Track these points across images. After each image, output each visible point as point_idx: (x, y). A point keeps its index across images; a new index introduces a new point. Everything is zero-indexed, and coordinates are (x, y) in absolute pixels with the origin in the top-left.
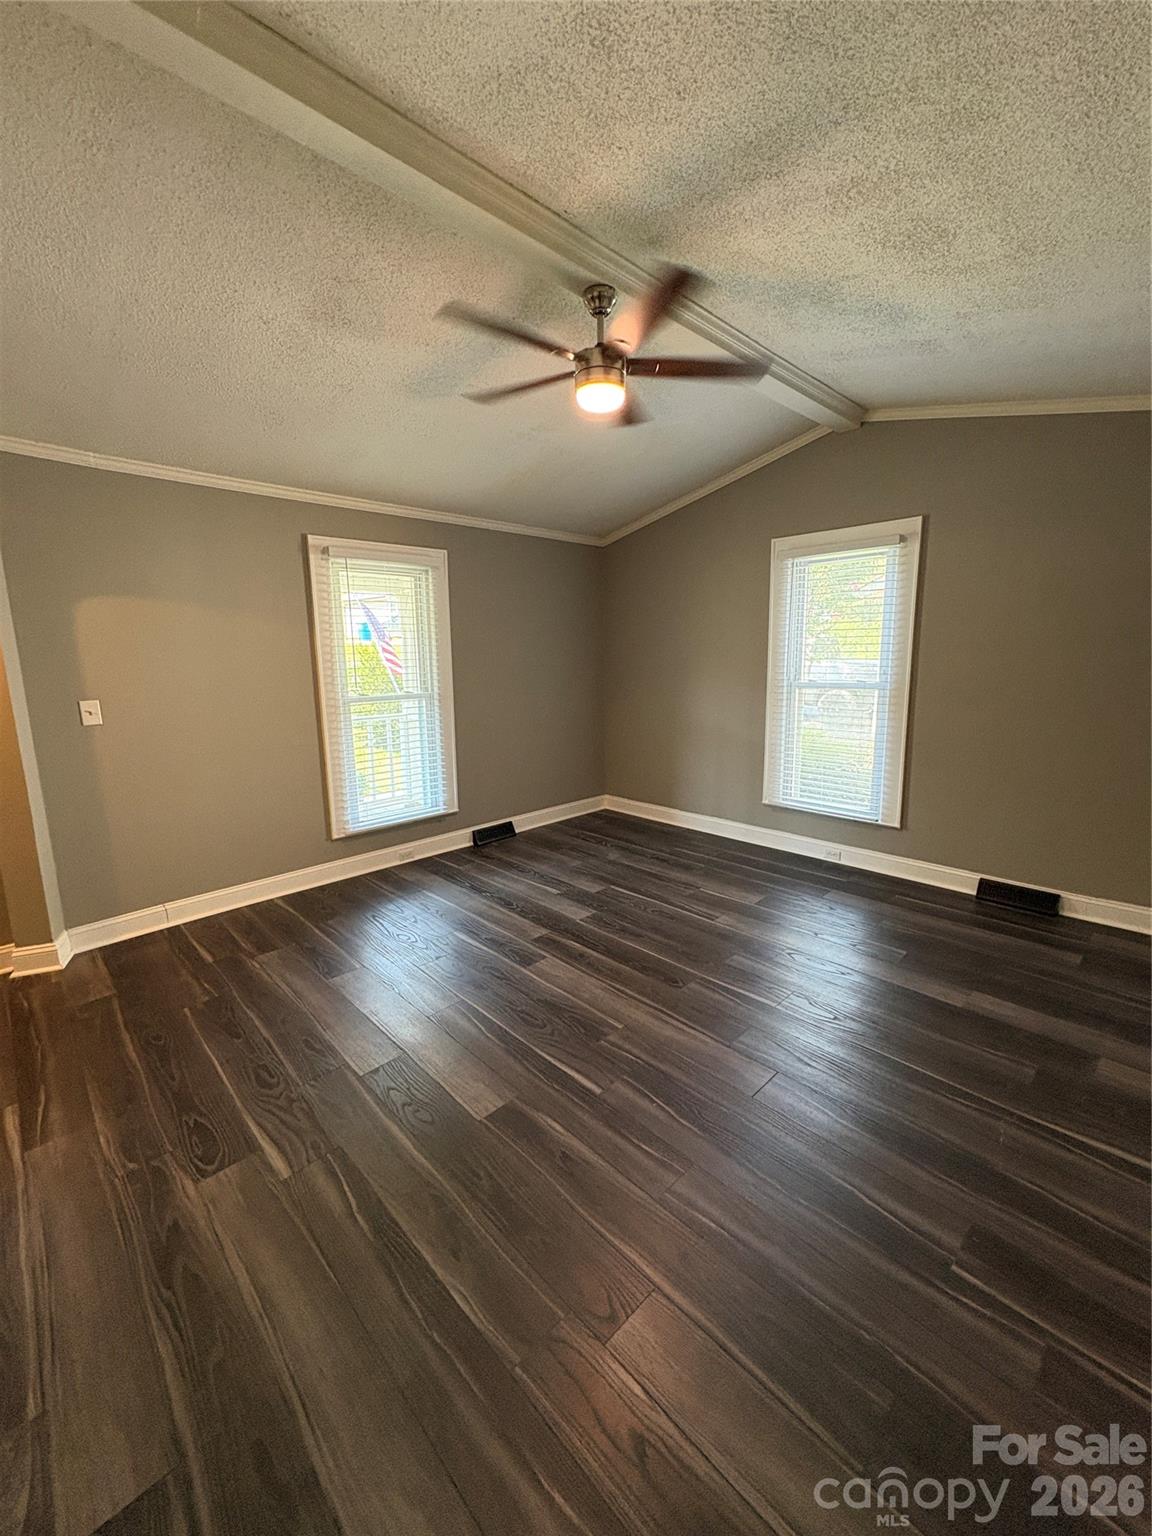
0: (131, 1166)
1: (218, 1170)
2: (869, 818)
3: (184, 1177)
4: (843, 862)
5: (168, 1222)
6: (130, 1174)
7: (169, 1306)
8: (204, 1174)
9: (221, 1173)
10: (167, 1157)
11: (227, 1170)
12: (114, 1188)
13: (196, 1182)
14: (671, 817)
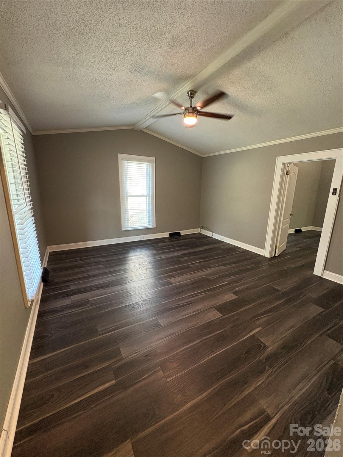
0: (267, 368)
1: (262, 343)
2: (149, 227)
3: (267, 351)
4: (145, 239)
5: (282, 351)
6: (271, 367)
7: (301, 344)
8: (265, 346)
9: (264, 342)
10: (261, 358)
11: (262, 341)
12: (277, 370)
13: (268, 348)
14: (87, 244)
